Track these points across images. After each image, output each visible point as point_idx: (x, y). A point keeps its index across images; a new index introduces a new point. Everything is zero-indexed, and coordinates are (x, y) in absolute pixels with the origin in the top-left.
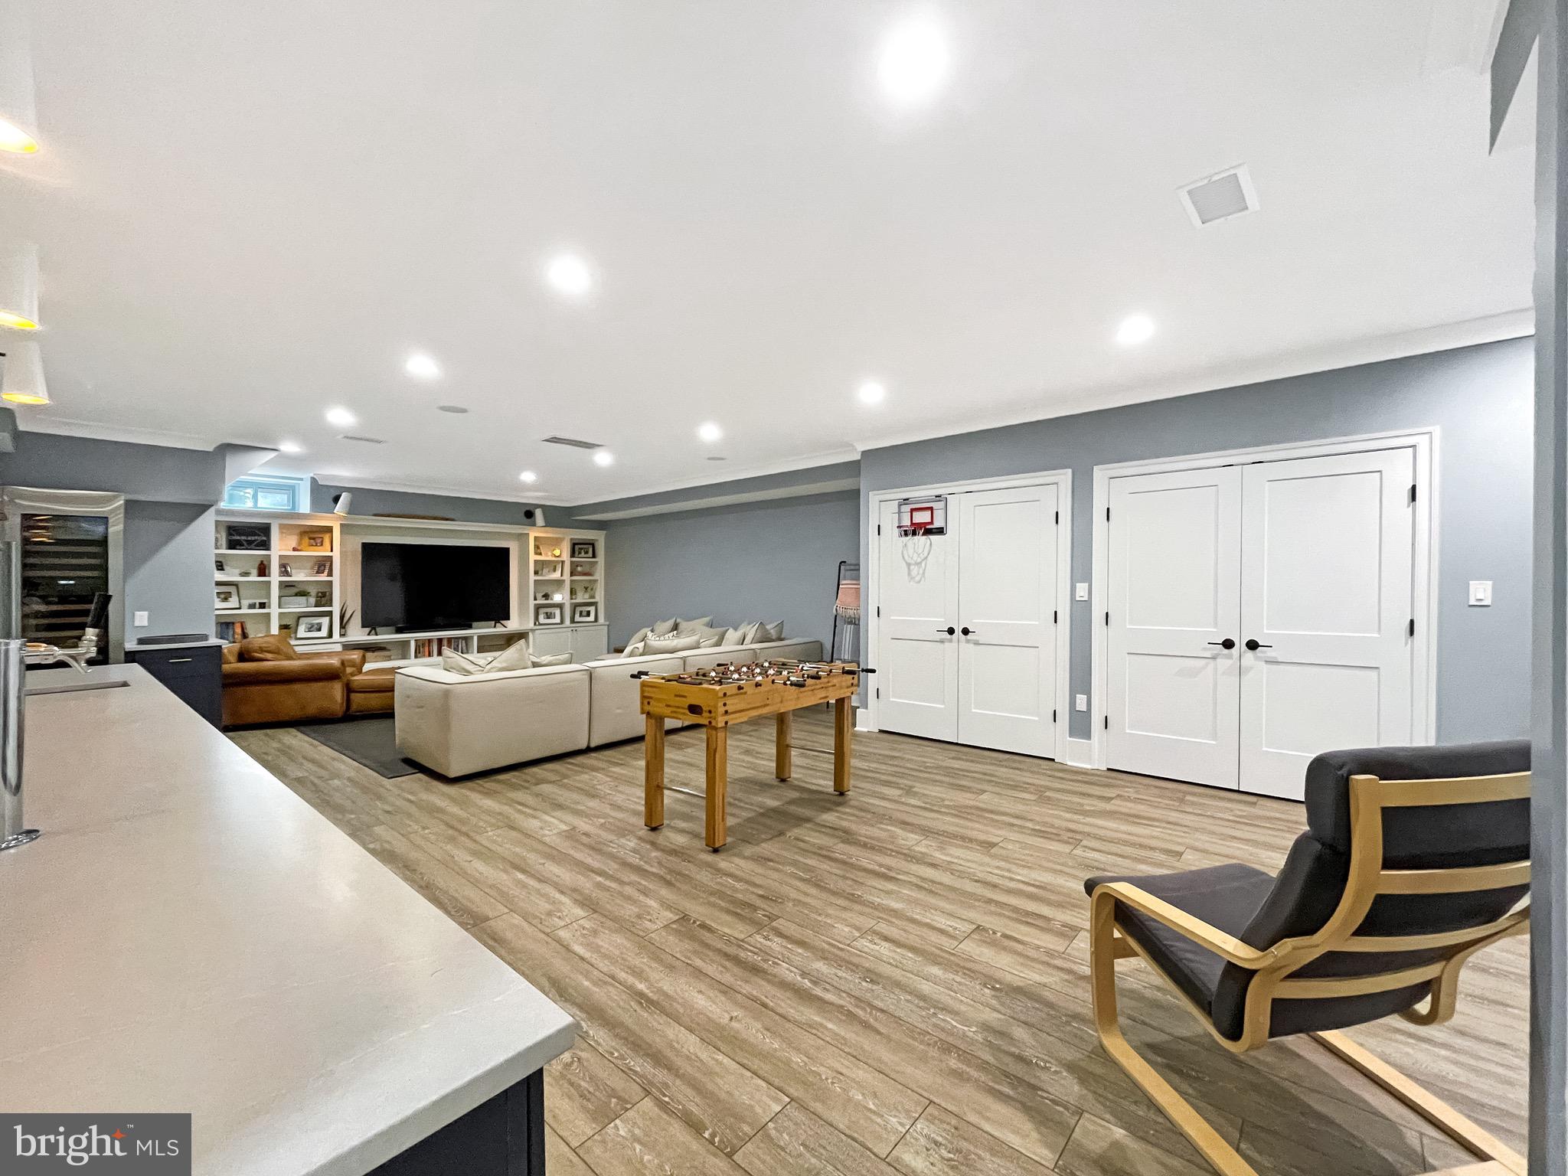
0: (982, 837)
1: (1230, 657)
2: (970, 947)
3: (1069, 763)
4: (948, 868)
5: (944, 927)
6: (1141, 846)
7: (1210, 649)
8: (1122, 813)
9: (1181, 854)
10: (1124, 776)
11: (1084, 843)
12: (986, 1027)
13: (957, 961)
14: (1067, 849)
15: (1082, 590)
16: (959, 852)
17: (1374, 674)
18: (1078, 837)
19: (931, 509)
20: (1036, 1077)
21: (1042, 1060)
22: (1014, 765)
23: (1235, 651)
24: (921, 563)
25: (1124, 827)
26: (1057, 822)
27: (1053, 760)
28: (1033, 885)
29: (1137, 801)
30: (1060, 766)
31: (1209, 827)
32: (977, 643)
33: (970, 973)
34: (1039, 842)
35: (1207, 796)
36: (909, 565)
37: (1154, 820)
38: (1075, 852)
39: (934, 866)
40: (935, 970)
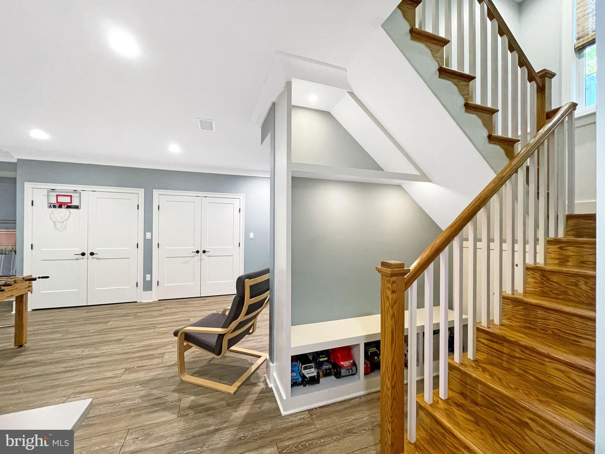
0: (115, 338)
1: (198, 256)
2: (124, 377)
3: (143, 302)
4: (104, 355)
5: (111, 376)
6: (177, 321)
7: (192, 254)
8: (168, 313)
9: (189, 320)
10: (165, 301)
11: (158, 326)
12: (142, 397)
13: (121, 384)
14: (153, 330)
15: (148, 235)
16: (105, 348)
17: (232, 257)
18: (155, 325)
19: (71, 196)
20: (164, 400)
21: (164, 394)
22: (120, 308)
23: (200, 253)
24: (63, 222)
25: (169, 318)
26: (146, 323)
27: (136, 302)
28: (144, 347)
29: (171, 308)
30: (140, 304)
31: (196, 309)
32: (98, 259)
33: (129, 384)
34: (140, 332)
35: (193, 300)
36: (54, 222)
37: (179, 312)
38: (155, 331)
39: (97, 357)
40: (112, 391)
